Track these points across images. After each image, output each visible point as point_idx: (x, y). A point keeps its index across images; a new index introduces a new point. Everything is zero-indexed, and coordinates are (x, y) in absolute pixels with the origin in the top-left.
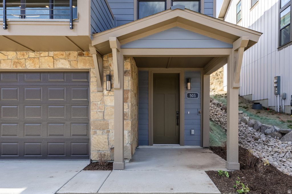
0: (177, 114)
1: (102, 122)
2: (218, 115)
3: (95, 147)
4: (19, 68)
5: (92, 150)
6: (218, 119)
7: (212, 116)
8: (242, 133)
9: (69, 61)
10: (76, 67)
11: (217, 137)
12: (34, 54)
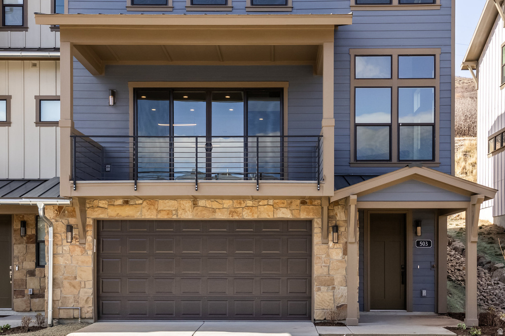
0: (402, 268)
1: (327, 278)
2: (462, 271)
3: (319, 305)
4: (236, 217)
5: (315, 308)
6: (462, 277)
7: (452, 271)
8: (497, 298)
9: (291, 210)
10: (298, 217)
11: (458, 303)
12: (251, 202)
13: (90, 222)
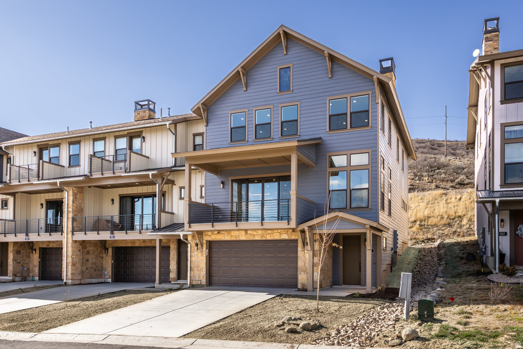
0: (360, 264)
1: (304, 268)
3: (300, 281)
4: (264, 239)
9: (288, 235)
10: (291, 238)
13: (205, 242)
